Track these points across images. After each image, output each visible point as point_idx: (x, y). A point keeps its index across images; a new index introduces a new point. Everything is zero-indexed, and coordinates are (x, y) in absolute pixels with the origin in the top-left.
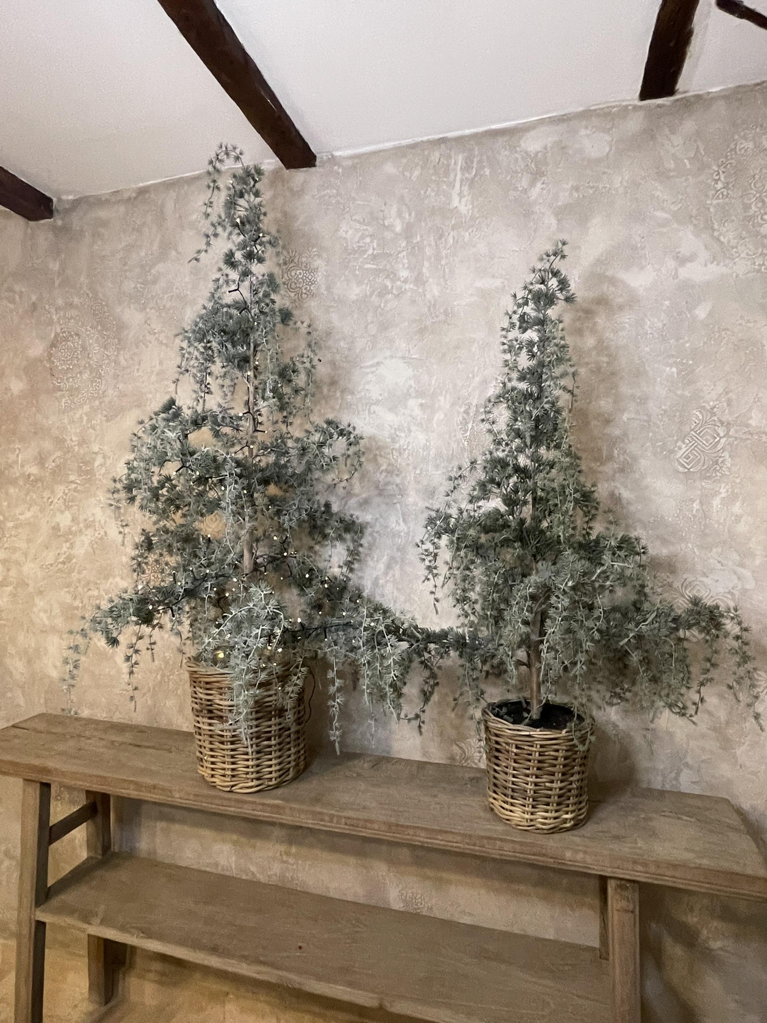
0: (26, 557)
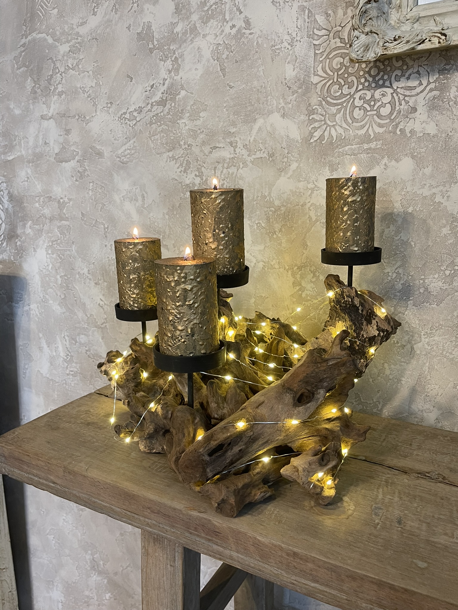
0: (95, 105)
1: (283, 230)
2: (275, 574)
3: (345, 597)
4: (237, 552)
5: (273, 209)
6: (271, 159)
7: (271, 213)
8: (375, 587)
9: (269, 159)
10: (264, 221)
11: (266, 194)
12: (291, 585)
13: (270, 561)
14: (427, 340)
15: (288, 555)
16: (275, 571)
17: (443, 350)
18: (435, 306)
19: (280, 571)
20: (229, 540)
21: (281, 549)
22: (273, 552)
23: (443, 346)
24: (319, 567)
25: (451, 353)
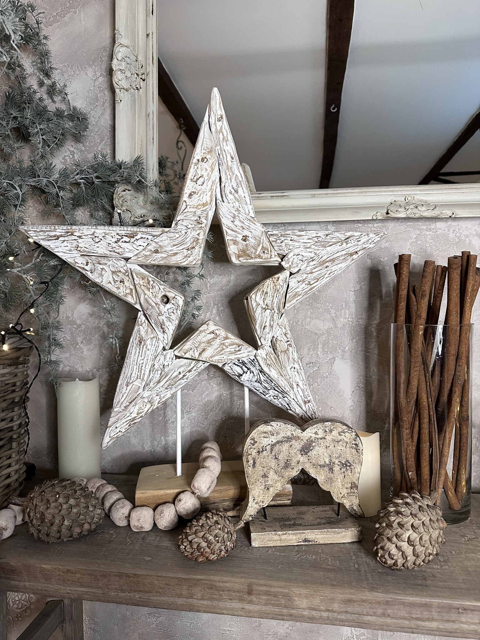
1: (84, 342)
2: (56, 589)
3: (101, 592)
4: (29, 582)
5: (75, 326)
6: (72, 290)
7: (74, 329)
8: (117, 578)
9: (71, 290)
10: (69, 335)
11: (70, 315)
12: (67, 595)
13: (53, 580)
14: (188, 416)
15: (63, 572)
16: (56, 587)
17: (198, 422)
18: (191, 392)
19: (59, 586)
20: (22, 574)
21: (59, 570)
22: (54, 573)
23: (198, 419)
24: (84, 575)
25: (203, 424)
